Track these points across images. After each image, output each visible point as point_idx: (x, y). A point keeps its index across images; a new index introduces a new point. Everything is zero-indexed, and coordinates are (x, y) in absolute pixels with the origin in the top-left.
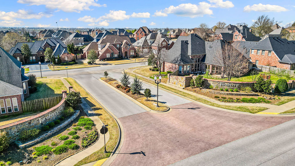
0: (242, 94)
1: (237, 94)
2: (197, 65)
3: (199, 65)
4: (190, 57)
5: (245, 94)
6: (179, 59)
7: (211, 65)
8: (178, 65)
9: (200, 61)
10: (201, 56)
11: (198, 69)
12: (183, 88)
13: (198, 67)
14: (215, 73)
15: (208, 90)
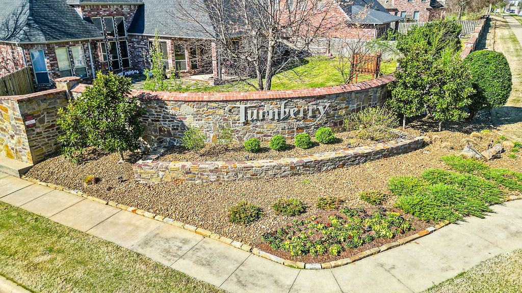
0: (362, 155)
1: (340, 159)
2: (118, 46)
3: (123, 44)
4: (79, 11)
5: (377, 153)
6: (23, 19)
7: (169, 42)
8: (24, 47)
9: (128, 31)
10: (126, 10)
11: (126, 63)
12: (23, 172)
13: (124, 54)
14: (188, 68)
15: (175, 164)
